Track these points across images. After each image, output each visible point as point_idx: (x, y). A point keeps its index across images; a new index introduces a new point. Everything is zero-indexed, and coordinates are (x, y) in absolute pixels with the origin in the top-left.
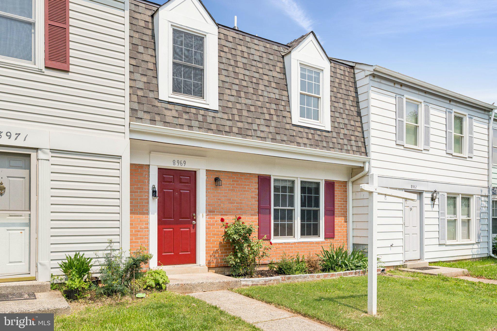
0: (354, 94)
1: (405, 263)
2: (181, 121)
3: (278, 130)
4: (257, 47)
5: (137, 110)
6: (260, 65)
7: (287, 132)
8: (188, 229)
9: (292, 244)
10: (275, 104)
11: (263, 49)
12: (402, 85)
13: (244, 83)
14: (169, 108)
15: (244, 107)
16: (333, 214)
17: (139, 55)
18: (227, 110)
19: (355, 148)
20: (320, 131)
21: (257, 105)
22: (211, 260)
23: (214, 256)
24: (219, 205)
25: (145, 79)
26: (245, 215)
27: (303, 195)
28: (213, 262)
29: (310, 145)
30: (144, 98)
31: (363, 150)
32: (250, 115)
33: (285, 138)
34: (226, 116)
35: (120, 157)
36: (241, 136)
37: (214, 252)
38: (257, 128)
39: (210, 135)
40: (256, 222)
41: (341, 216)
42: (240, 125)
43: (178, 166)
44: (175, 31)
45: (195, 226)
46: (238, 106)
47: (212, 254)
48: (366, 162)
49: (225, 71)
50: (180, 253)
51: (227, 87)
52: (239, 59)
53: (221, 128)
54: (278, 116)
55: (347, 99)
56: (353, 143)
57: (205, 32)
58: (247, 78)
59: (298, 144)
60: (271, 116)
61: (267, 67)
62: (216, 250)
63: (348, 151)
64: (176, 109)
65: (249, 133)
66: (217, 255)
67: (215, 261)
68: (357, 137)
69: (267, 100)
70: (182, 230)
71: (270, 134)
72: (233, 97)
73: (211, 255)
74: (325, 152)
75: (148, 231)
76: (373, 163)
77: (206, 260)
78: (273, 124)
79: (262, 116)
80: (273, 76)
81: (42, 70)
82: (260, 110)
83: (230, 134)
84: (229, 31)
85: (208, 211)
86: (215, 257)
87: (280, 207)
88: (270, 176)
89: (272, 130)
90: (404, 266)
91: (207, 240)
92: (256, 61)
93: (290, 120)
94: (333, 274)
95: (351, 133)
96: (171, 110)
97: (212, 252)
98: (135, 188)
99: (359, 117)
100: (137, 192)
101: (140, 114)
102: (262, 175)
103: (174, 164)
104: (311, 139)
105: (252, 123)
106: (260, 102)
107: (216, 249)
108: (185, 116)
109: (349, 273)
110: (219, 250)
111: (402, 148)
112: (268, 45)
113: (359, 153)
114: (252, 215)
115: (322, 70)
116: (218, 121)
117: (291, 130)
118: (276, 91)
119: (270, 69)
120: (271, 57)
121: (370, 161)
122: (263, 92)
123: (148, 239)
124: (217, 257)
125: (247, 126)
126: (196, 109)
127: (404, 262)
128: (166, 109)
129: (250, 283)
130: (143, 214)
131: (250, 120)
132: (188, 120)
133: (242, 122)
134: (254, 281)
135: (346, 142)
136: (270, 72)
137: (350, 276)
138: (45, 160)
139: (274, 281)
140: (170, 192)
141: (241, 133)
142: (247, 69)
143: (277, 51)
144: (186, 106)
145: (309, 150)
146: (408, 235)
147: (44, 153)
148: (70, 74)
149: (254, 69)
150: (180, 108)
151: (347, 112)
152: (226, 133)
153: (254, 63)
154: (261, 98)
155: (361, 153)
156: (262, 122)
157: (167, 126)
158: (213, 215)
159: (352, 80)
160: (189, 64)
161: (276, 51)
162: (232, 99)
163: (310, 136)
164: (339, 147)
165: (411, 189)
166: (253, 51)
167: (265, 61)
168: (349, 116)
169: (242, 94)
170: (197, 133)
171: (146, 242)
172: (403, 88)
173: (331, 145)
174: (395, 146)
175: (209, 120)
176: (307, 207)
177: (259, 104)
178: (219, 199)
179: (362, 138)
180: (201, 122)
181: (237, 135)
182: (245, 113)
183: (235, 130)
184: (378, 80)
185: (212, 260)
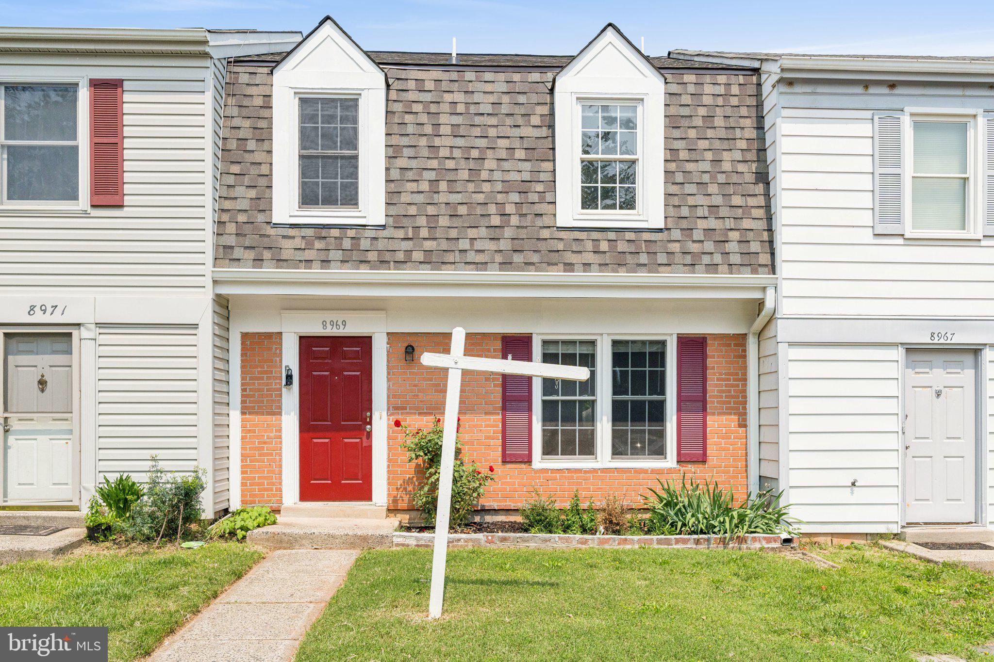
0: (753, 134)
1: (902, 530)
2: (309, 255)
3: (518, 245)
4: (489, 87)
5: (233, 247)
6: (493, 121)
7: (542, 246)
8: (358, 440)
9: (586, 472)
10: (519, 192)
11: (504, 87)
12: (892, 85)
13: (450, 164)
14: (290, 234)
15: (443, 209)
16: (704, 409)
17: (247, 155)
18: (405, 222)
19: (735, 259)
20: (635, 232)
21: (474, 202)
22: (399, 496)
23: (405, 489)
24: (414, 396)
25: (252, 193)
26: (472, 413)
27: (618, 369)
28: (403, 500)
29: (600, 265)
30: (247, 225)
31: (765, 259)
32: (457, 222)
33: (535, 258)
34: (401, 234)
35: (195, 326)
36: (429, 266)
37: (404, 482)
38: (468, 247)
39: (364, 273)
40: (497, 426)
41: (730, 414)
42: (429, 245)
43: (332, 331)
44: (304, 102)
45: (369, 435)
46: (431, 210)
47: (401, 485)
48: (768, 288)
49: (410, 149)
50: (343, 482)
51: (410, 178)
52: (443, 119)
53: (388, 257)
54: (521, 215)
55: (727, 147)
56: (732, 247)
57: (358, 89)
58: (457, 153)
59: (569, 267)
60: (506, 217)
61: (509, 121)
62: (409, 478)
63: (712, 268)
64: (302, 235)
65: (450, 258)
66: (410, 488)
67: (406, 498)
68: (748, 232)
69: (499, 187)
70: (346, 440)
71: (499, 254)
72: (422, 195)
73: (399, 487)
74: (642, 277)
75: (281, 442)
76: (786, 288)
77: (389, 495)
78: (508, 233)
79: (484, 222)
80: (521, 137)
81: (86, 211)
82: (479, 211)
83: (405, 266)
84: (428, 72)
85: (393, 407)
86: (406, 491)
87: (558, 396)
88: (530, 335)
89: (504, 245)
90: (896, 536)
91: (389, 460)
92: (484, 114)
93: (553, 218)
94: (626, 540)
95: (729, 223)
96: (293, 237)
97: (400, 482)
98: (258, 371)
99: (761, 185)
100: (262, 378)
101: (238, 253)
102: (511, 335)
103: (325, 327)
104: (605, 252)
105: (458, 238)
106: (481, 194)
107: (408, 476)
108: (318, 245)
109: (677, 541)
110: (415, 479)
111: (900, 241)
112: (516, 77)
113: (749, 268)
114: (486, 414)
115: (642, 100)
116: (381, 245)
117: (553, 240)
118: (527, 166)
119: (515, 124)
120: (522, 99)
121: (777, 285)
122: (492, 172)
123: (280, 455)
124: (410, 491)
125: (444, 245)
126: (340, 228)
127: (903, 527)
128: (284, 237)
129: (413, 542)
130: (273, 414)
131: (453, 233)
132: (323, 251)
133: (435, 239)
134: (421, 539)
135: (709, 246)
136: (514, 129)
137: (680, 546)
138: (89, 339)
139: (466, 542)
140: (325, 376)
141: (431, 260)
142: (461, 135)
143: (538, 82)
144: (322, 227)
145: (595, 276)
146: (929, 459)
147: (88, 329)
148: (125, 209)
149: (477, 131)
150: (310, 232)
151: (721, 178)
152: (397, 264)
153: (478, 120)
154: (486, 187)
155: (755, 268)
156: (483, 232)
157: (281, 268)
158: (402, 414)
159: (753, 101)
160: (330, 152)
161: (536, 84)
162: (420, 198)
163: (604, 246)
164: (688, 259)
165: (932, 342)
166: (477, 98)
167: (504, 109)
168: (727, 186)
169: (443, 186)
170: (337, 272)
171: (278, 460)
172: (898, 91)
173: (662, 258)
174: (871, 240)
175: (365, 244)
176: (631, 395)
177: (480, 198)
178: (415, 386)
179: (766, 234)
180: (347, 252)
181: (423, 266)
182: (444, 221)
183: (418, 256)
184: (808, 89)
185: (401, 497)
